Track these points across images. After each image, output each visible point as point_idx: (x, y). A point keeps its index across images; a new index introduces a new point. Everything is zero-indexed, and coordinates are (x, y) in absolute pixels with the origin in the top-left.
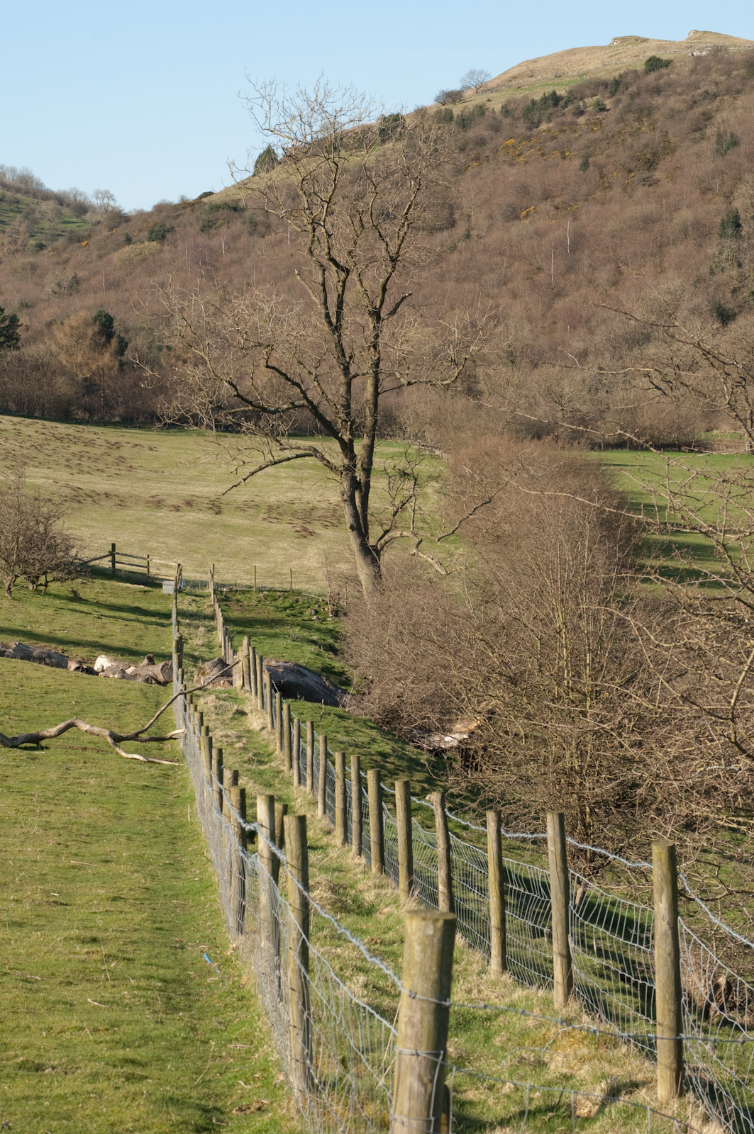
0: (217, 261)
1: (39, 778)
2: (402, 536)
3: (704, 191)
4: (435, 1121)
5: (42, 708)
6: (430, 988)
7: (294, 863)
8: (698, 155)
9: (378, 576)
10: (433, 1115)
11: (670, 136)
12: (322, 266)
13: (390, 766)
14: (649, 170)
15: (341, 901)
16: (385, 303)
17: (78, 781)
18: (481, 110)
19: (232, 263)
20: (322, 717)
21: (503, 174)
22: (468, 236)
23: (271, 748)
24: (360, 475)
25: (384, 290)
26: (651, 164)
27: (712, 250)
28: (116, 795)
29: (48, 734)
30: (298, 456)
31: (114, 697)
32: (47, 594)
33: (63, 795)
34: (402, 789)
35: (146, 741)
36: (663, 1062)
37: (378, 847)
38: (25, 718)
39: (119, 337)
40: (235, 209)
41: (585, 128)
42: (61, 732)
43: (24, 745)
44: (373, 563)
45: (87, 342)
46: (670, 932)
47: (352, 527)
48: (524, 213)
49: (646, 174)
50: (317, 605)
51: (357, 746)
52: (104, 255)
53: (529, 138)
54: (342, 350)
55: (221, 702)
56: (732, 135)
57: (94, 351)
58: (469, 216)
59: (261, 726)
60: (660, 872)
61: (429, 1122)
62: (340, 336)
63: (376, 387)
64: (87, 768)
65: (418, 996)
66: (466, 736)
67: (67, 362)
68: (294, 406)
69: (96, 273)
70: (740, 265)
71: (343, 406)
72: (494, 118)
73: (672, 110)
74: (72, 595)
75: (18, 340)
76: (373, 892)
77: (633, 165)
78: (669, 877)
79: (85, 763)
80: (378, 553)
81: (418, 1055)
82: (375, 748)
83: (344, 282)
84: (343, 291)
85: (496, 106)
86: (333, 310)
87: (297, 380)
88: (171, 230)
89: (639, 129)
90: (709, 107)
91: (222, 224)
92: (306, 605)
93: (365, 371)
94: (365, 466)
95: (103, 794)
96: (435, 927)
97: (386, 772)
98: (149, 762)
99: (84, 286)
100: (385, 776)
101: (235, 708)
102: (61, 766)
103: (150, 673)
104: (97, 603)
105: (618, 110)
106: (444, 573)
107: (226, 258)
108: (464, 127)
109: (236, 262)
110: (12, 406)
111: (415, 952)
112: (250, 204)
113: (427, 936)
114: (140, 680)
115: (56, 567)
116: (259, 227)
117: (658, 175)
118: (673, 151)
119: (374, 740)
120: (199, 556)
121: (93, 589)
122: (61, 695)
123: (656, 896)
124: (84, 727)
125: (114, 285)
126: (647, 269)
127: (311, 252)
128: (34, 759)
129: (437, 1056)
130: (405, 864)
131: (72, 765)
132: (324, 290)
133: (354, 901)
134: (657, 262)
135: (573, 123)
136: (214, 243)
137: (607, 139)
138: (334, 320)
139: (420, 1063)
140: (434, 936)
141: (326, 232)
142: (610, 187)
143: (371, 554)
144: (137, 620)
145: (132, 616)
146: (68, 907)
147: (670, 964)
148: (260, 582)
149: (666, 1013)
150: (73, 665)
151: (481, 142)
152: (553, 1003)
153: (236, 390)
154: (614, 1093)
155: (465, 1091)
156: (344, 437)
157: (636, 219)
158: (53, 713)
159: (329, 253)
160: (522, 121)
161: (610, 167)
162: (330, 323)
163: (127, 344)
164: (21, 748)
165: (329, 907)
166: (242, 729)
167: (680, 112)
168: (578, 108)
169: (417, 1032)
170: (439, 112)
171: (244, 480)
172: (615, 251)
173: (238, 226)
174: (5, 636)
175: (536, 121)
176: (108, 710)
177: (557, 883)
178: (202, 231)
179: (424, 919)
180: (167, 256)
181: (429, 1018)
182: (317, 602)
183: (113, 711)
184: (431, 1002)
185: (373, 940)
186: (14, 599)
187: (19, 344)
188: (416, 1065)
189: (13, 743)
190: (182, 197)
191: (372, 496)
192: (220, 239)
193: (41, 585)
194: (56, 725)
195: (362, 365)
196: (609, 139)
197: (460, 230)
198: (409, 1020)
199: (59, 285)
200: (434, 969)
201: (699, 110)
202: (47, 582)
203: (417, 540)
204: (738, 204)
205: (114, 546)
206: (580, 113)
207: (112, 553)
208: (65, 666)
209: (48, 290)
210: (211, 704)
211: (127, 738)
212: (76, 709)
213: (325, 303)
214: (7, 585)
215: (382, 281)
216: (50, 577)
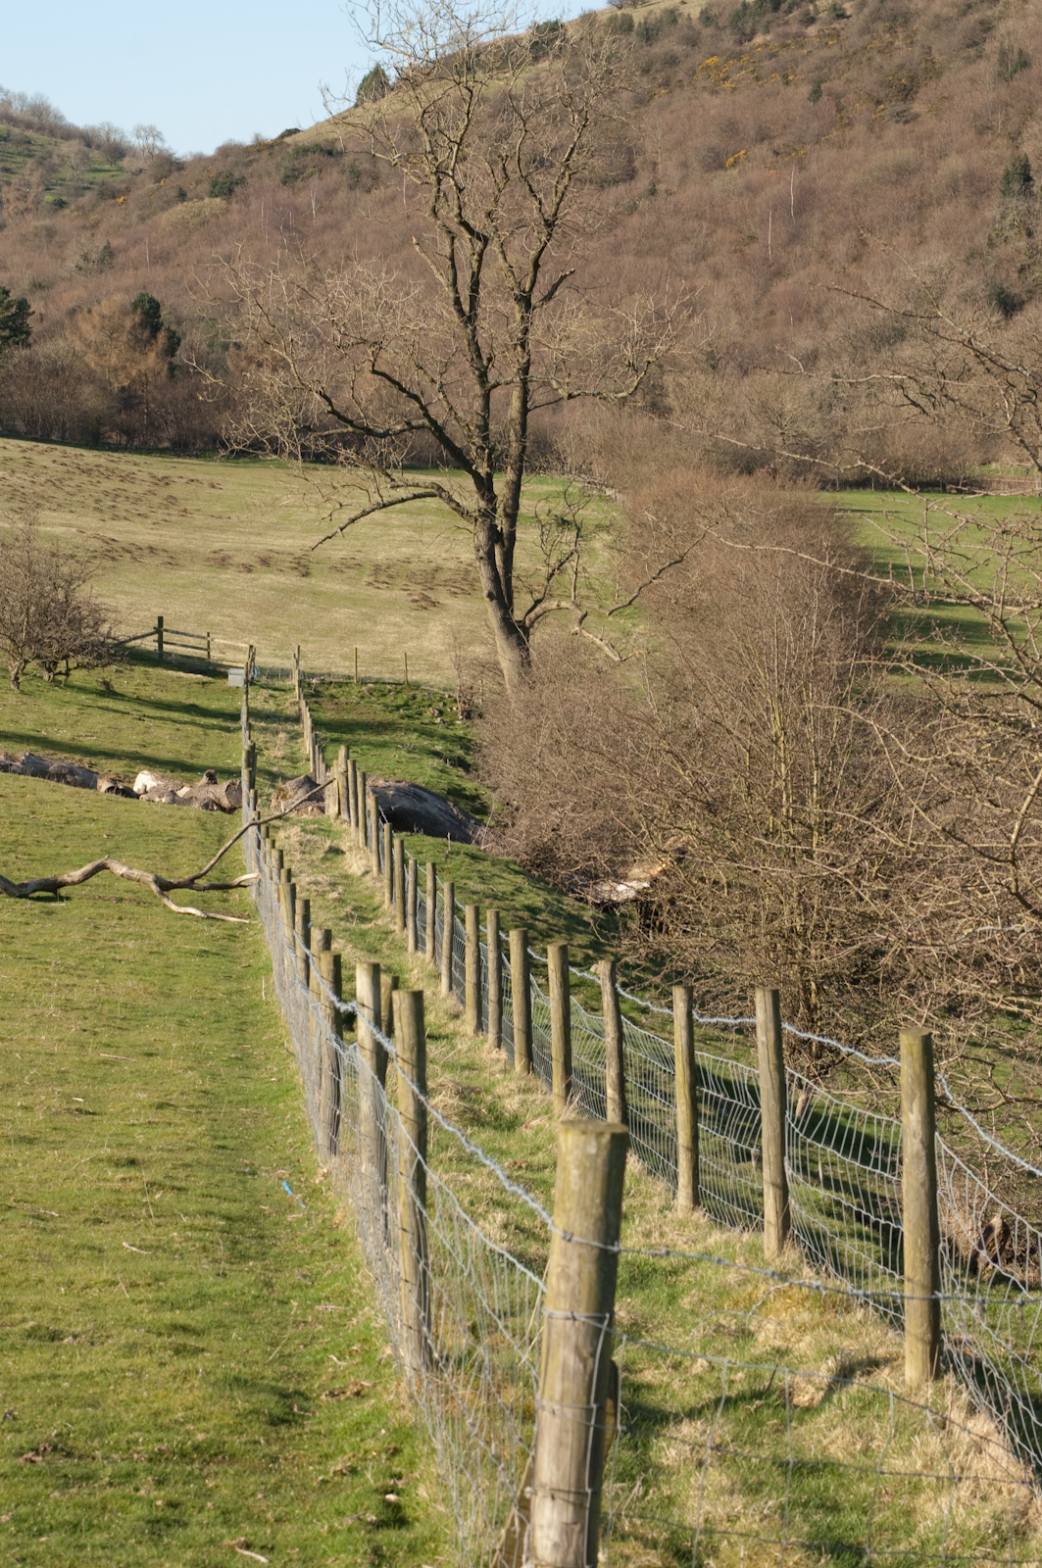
0: (304, 225)
1: (56, 939)
2: (559, 608)
3: (983, 130)
4: (598, 1409)
5: (61, 843)
6: (591, 1227)
7: (407, 1056)
8: (973, 81)
9: (526, 663)
10: (596, 1401)
11: (935, 53)
12: (449, 232)
13: (541, 926)
14: (904, 100)
15: (472, 1110)
16: (537, 285)
17: (111, 944)
18: (672, 16)
19: (326, 227)
20: (447, 857)
21: (702, 106)
22: (653, 192)
23: (377, 900)
24: (501, 523)
25: (536, 266)
26: (907, 93)
27: (992, 212)
28: (162, 964)
29: (69, 880)
30: (415, 497)
31: (161, 828)
32: (69, 686)
33: (90, 964)
34: (557, 956)
35: (205, 889)
36: (913, 1331)
37: (523, 1036)
38: (38, 857)
39: (168, 330)
40: (330, 153)
41: (816, 41)
42: (87, 876)
43: (37, 894)
44: (519, 644)
45: (124, 338)
46: (923, 1154)
47: (490, 595)
48: (731, 160)
49: (901, 107)
50: (442, 702)
51: (495, 897)
52: (148, 217)
53: (738, 56)
54: (478, 349)
55: (309, 837)
56: (1021, 52)
57: (134, 350)
58: (655, 164)
59: (363, 870)
60: (910, 1071)
61: (589, 1411)
62: (474, 330)
63: (524, 401)
64: (123, 926)
65: (575, 1238)
66: (646, 885)
67: (97, 364)
68: (410, 427)
69: (137, 242)
70: (1030, 234)
71: (477, 427)
72: (690, 27)
73: (937, 17)
74: (103, 688)
75: (28, 333)
76: (517, 1098)
77: (882, 94)
78: (923, 1077)
79: (120, 919)
80: (526, 631)
81: (574, 1319)
82: (521, 900)
83: (481, 255)
84: (479, 267)
85: (693, 10)
86: (465, 294)
87: (415, 391)
88: (242, 181)
89: (892, 43)
90: (989, 13)
91: (312, 174)
92: (427, 703)
93: (509, 379)
94: (508, 510)
95: (145, 963)
96: (599, 1144)
97: (535, 934)
98: (208, 918)
99: (120, 259)
100: (535, 939)
101: (328, 844)
102: (87, 923)
103: (211, 796)
104: (138, 699)
105: (861, 17)
106: (617, 659)
107: (317, 222)
108: (648, 39)
109: (332, 227)
110: (20, 426)
111: (571, 1178)
112: (351, 146)
113: (588, 1156)
114: (196, 805)
115: (81, 649)
116: (366, 177)
117: (917, 107)
118: (939, 75)
119: (519, 890)
120: (279, 635)
121: (133, 680)
122: (87, 826)
123: (905, 1105)
124: (119, 869)
125: (162, 258)
126: (902, 239)
127: (435, 212)
128: (50, 913)
129: (601, 1320)
130: (561, 1060)
131: (103, 922)
132: (453, 266)
133: (490, 1111)
134: (916, 228)
135: (800, 35)
136: (300, 200)
137: (847, 57)
138: (466, 308)
139: (578, 1330)
140: (597, 1155)
141: (456, 185)
142: (850, 124)
143: (517, 632)
144: (193, 723)
145: (186, 717)
146: (97, 1118)
147: (923, 1198)
148: (363, 671)
149: (918, 1264)
150: (104, 785)
151: (672, 61)
152: (762, 1250)
153: (331, 404)
154: (845, 1374)
155: (641, 1371)
156: (480, 470)
157: (887, 169)
159: (460, 214)
160: (728, 31)
161: (851, 96)
162: (461, 311)
163: (179, 340)
164: (32, 899)
165: (456, 1118)
166: (336, 873)
167: (948, 19)
168: (807, 13)
169: (574, 1288)
170: (613, 19)
171: (342, 529)
172: (856, 214)
173: (333, 176)
174: (11, 744)
175: (748, 31)
176: (153, 847)
177: (770, 1085)
178: (285, 183)
179: (584, 1133)
180: (235, 217)
181: (589, 1269)
182: (442, 699)
183: (160, 848)
184: (592, 1247)
185: (515, 1163)
186: (22, 692)
187: (31, 340)
188: (572, 1332)
189: (21, 892)
190: (257, 136)
191: (518, 552)
192: (309, 195)
193: (60, 673)
194: (81, 866)
195: (505, 370)
196: (850, 57)
197: (642, 183)
198: (563, 1271)
199: (85, 258)
200: (598, 1201)
201: (975, 17)
203: (580, 614)
204: (1028, 148)
205: (161, 619)
206: (810, 20)
207: (159, 630)
208: (94, 786)
209: (71, 264)
210: (294, 839)
211: (179, 886)
212: (109, 844)
213: (454, 283)
214: (13, 674)
215: (533, 253)
216: (72, 663)
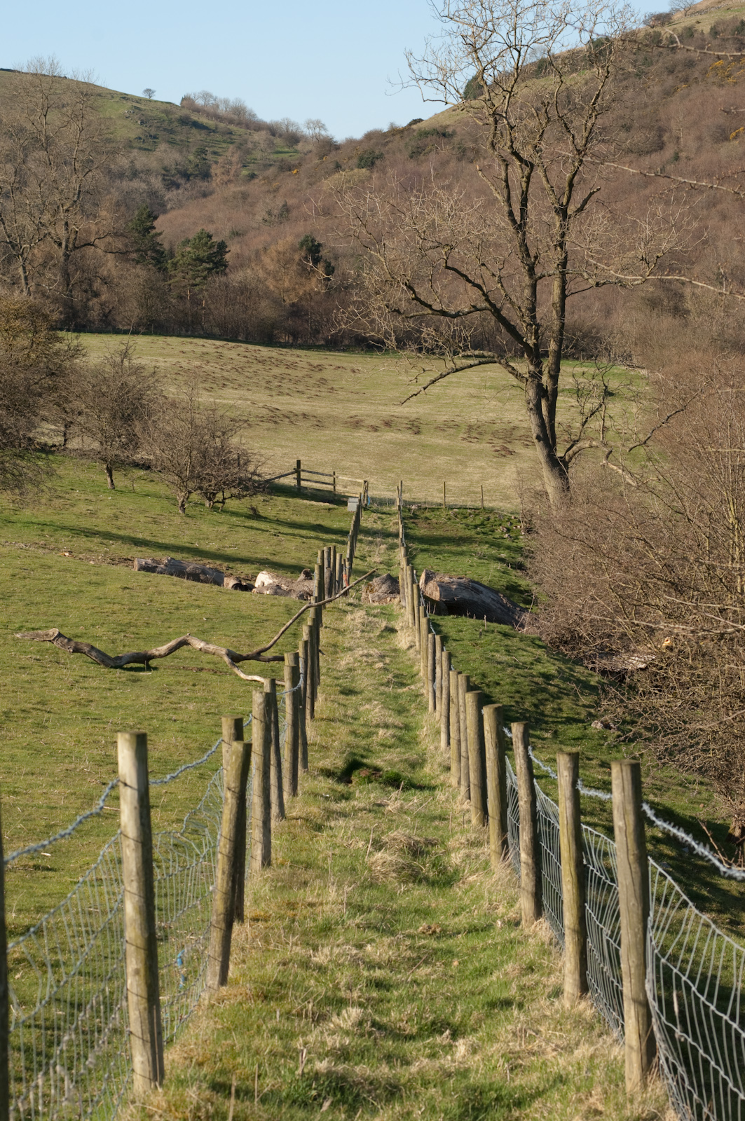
1: (128, 703)
2: (591, 446)
5: (167, 624)
9: (566, 488)
12: (504, 161)
16: (572, 200)
17: (174, 706)
18: (690, 33)
20: (481, 634)
21: (712, 96)
22: (677, 158)
23: (415, 669)
24: (545, 379)
25: (571, 185)
28: (212, 722)
29: (157, 653)
30: (480, 363)
32: (224, 511)
33: (146, 723)
35: (269, 660)
38: (144, 635)
39: (326, 261)
40: (444, 135)
42: (172, 650)
43: (132, 665)
44: (560, 475)
45: (295, 267)
47: (538, 438)
48: (734, 134)
50: (509, 523)
52: (314, 183)
53: (738, 59)
54: (527, 250)
55: (370, 619)
57: (301, 276)
58: (678, 138)
59: (408, 645)
62: (524, 234)
63: (563, 289)
64: (194, 691)
67: (274, 286)
68: (475, 309)
69: (306, 201)
71: (527, 309)
72: (703, 40)
74: (251, 513)
75: (226, 266)
76: (462, 852)
79: (194, 685)
80: (566, 464)
82: (539, 668)
83: (528, 178)
84: (527, 187)
85: (706, 28)
86: (516, 208)
87: (479, 281)
88: (381, 156)
91: (431, 150)
92: (498, 523)
93: (551, 272)
94: (552, 373)
95: (197, 722)
99: (294, 213)
101: (384, 624)
102: (163, 689)
103: (306, 589)
104: (278, 520)
106: (634, 484)
107: (435, 184)
110: (216, 331)
112: (458, 130)
114: (294, 596)
115: (233, 483)
116: (466, 154)
119: (538, 660)
120: (393, 475)
121: (276, 507)
122: (192, 611)
124: (199, 644)
125: (324, 212)
127: (493, 145)
128: (135, 681)
131: (179, 687)
132: (507, 186)
133: (434, 865)
136: (423, 168)
138: (518, 218)
141: (508, 123)
143: (559, 466)
144: (317, 538)
145: (312, 534)
148: (451, 500)
150: (230, 582)
151: (690, 64)
153: (414, 292)
156: (529, 342)
158: (177, 630)
159: (512, 146)
160: (731, 42)
162: (514, 221)
163: (333, 268)
164: (124, 669)
165: (394, 875)
166: (387, 648)
170: (648, 34)
171: (425, 389)
173: (446, 150)
175: (744, 42)
178: (411, 157)
180: (376, 182)
182: (509, 520)
183: (247, 628)
185: (430, 928)
186: (187, 516)
187: (227, 270)
189: (116, 663)
190: (392, 124)
191: (559, 406)
192: (429, 165)
193: (218, 502)
194: (169, 640)
195: (549, 265)
197: (669, 152)
199: (269, 213)
202: (224, 499)
203: (607, 450)
205: (299, 462)
207: (298, 470)
208: (218, 582)
209: (259, 218)
210: (358, 620)
211: (248, 658)
212: (206, 626)
213: (509, 199)
214: (180, 501)
215: (568, 175)
216: (227, 494)
